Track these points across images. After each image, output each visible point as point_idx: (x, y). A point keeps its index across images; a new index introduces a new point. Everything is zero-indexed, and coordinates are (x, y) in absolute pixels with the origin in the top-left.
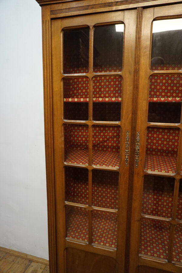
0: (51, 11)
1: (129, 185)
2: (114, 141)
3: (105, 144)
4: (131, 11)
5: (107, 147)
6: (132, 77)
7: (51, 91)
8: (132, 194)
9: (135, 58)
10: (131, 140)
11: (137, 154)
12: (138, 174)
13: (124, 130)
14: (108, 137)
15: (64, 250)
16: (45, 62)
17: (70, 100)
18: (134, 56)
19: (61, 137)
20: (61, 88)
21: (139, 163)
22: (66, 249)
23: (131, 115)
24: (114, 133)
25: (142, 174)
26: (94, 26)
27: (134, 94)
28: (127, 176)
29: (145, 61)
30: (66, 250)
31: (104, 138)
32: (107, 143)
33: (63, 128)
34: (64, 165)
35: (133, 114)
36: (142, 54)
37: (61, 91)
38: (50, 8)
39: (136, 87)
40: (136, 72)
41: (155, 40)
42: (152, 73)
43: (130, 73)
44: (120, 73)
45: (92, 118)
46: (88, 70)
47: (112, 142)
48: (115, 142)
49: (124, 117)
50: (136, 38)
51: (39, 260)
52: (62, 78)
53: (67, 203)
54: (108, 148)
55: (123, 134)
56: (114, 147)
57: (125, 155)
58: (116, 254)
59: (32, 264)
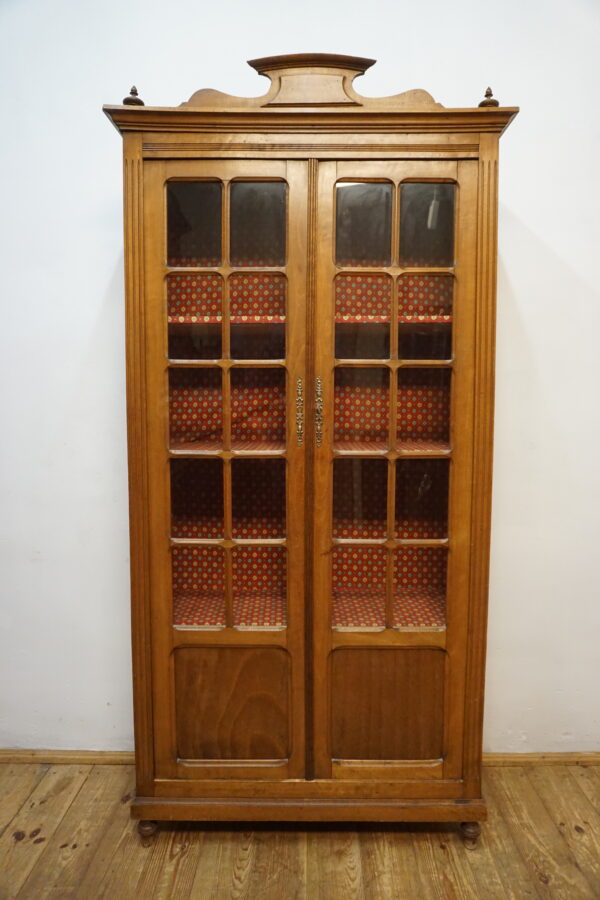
0: (144, 144)
1: (306, 482)
3: (244, 425)
4: (297, 163)
5: (249, 431)
6: (303, 276)
7: (142, 299)
8: (313, 499)
9: (309, 243)
10: (307, 392)
11: (319, 420)
12: (322, 458)
13: (292, 376)
15: (171, 654)
16: (130, 242)
17: (181, 319)
18: (305, 240)
19: (162, 396)
20: (163, 295)
21: (324, 436)
22: (175, 650)
23: (303, 347)
25: (329, 458)
26: (232, 182)
27: (308, 309)
28: (301, 464)
29: (326, 249)
30: (173, 656)
31: (242, 412)
32: (247, 423)
33: (167, 377)
34: (170, 456)
35: (307, 344)
36: (320, 238)
37: (163, 301)
38: (143, 139)
39: (311, 296)
40: (311, 267)
41: (341, 215)
42: (338, 271)
43: (300, 269)
44: (282, 269)
45: (229, 354)
46: (220, 261)
47: (260, 419)
49: (291, 351)
50: (309, 208)
51: (72, 757)
52: (164, 274)
53: (176, 541)
54: (252, 434)
55: (291, 382)
57: (297, 424)
58: (287, 636)
59: (54, 769)
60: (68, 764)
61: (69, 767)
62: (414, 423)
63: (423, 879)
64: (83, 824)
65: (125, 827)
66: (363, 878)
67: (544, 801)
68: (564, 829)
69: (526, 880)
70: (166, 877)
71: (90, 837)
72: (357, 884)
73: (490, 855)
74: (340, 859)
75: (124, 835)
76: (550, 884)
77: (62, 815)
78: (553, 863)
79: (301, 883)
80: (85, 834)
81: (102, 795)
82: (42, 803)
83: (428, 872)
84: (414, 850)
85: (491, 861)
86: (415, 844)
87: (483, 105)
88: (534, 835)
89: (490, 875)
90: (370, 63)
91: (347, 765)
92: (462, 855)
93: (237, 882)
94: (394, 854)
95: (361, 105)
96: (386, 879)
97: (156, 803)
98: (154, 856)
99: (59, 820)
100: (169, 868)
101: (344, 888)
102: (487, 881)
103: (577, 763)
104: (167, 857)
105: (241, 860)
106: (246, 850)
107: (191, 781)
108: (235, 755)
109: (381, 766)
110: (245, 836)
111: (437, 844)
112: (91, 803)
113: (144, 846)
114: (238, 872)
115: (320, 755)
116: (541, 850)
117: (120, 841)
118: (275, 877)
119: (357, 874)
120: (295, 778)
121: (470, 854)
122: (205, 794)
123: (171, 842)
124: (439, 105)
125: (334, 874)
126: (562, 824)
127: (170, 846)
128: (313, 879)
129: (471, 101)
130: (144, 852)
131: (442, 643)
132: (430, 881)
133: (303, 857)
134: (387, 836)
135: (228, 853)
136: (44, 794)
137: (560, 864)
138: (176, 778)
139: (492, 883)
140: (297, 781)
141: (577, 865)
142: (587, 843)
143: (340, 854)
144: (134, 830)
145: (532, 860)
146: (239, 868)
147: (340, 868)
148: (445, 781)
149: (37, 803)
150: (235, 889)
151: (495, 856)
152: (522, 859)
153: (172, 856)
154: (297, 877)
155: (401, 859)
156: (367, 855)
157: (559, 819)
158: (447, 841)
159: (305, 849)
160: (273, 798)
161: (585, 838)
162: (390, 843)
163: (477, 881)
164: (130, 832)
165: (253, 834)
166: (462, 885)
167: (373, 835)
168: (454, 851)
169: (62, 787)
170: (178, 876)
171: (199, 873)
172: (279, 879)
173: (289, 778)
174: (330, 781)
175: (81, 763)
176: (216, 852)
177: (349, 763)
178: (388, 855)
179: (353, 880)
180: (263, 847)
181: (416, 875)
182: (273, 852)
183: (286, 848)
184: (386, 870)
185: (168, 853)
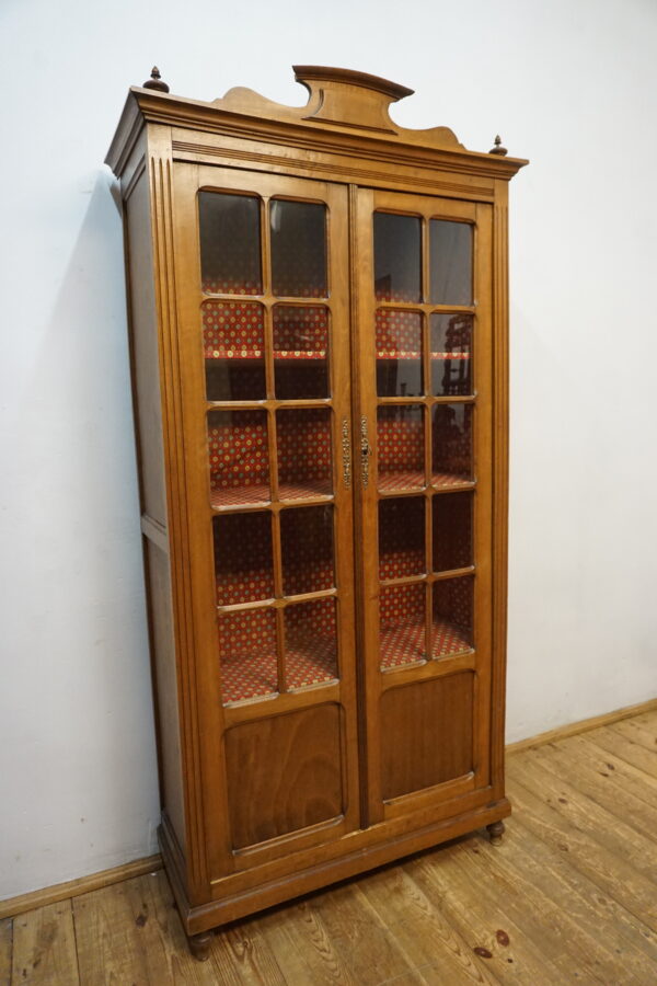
0: (174, 142)
2: (256, 459)
3: (237, 468)
4: (337, 187)
5: (241, 475)
6: (346, 310)
8: (363, 543)
9: (352, 275)
10: (352, 432)
11: (365, 461)
12: (369, 500)
13: (338, 416)
14: (244, 450)
16: (161, 260)
17: (216, 354)
19: (202, 444)
20: (200, 326)
23: (348, 385)
24: (257, 438)
25: (376, 500)
26: (272, 199)
27: (354, 345)
28: (349, 509)
29: (367, 282)
30: (224, 739)
31: (235, 454)
32: (240, 466)
33: (206, 420)
34: (214, 514)
35: (353, 382)
36: (361, 270)
37: (200, 333)
38: (171, 135)
40: (352, 302)
42: (379, 305)
43: (342, 301)
44: (323, 301)
45: (274, 394)
46: (262, 288)
47: (252, 461)
48: (258, 460)
49: (337, 389)
50: (351, 237)
52: (198, 302)
54: (244, 478)
55: (338, 424)
56: (258, 474)
57: (345, 467)
58: (340, 689)
59: (19, 921)
60: (36, 909)
61: (40, 911)
62: (400, 455)
63: (480, 885)
64: (110, 967)
65: (164, 950)
66: (432, 903)
67: (524, 786)
68: (552, 804)
69: (554, 854)
70: (249, 980)
71: (129, 977)
72: (430, 910)
73: (515, 845)
74: (401, 894)
75: (169, 958)
76: (570, 850)
77: (75, 967)
78: (561, 833)
79: (383, 930)
80: (122, 977)
81: (108, 927)
82: (35, 965)
83: (479, 877)
84: (455, 862)
85: (519, 849)
86: (453, 857)
87: (493, 152)
88: (534, 816)
89: (525, 860)
90: (409, 92)
91: (397, 804)
92: (495, 853)
93: (324, 954)
94: (443, 873)
95: (396, 134)
96: (450, 895)
97: (217, 907)
98: (221, 965)
99: (75, 975)
100: (246, 970)
101: (422, 918)
102: (527, 866)
103: (530, 748)
104: (235, 960)
105: (313, 933)
106: (310, 921)
107: (250, 870)
108: (292, 827)
109: (425, 795)
110: (299, 908)
111: (469, 850)
112: (101, 941)
113: (201, 960)
114: (320, 944)
115: (373, 801)
116: (548, 826)
117: (170, 967)
118: (356, 934)
119: (424, 901)
120: (350, 832)
121: (499, 849)
122: (267, 878)
123: (228, 945)
124: (462, 146)
125: (405, 909)
126: (549, 801)
127: (230, 949)
128: (391, 922)
129: (483, 147)
130: (206, 967)
131: (472, 665)
132: (485, 883)
133: (369, 906)
134: (427, 860)
135: (295, 931)
136: (31, 954)
137: (567, 832)
138: (234, 872)
139: (530, 867)
140: (355, 833)
141: (578, 829)
142: (574, 809)
143: (398, 890)
144: (176, 949)
145: (546, 837)
146: (317, 941)
147: (408, 903)
148: (478, 791)
149: (30, 968)
150: (328, 961)
151: (518, 843)
152: (538, 838)
153: (241, 958)
154: (376, 926)
155: (451, 875)
156: (421, 882)
157: (545, 799)
158: (476, 845)
159: (365, 899)
160: (334, 859)
161: (570, 806)
162: (433, 865)
163: (520, 869)
164: (173, 952)
165: (306, 904)
166: (512, 878)
167: (414, 863)
168: (487, 852)
169: (48, 935)
170: (261, 974)
171: (280, 961)
172: (361, 935)
173: (347, 833)
174: (385, 824)
175: (54, 901)
176: (282, 935)
177: (397, 801)
178: (438, 874)
179: (425, 908)
180: (326, 912)
181: (473, 884)
182: (338, 913)
183: (348, 904)
184: (446, 888)
185: (233, 956)
